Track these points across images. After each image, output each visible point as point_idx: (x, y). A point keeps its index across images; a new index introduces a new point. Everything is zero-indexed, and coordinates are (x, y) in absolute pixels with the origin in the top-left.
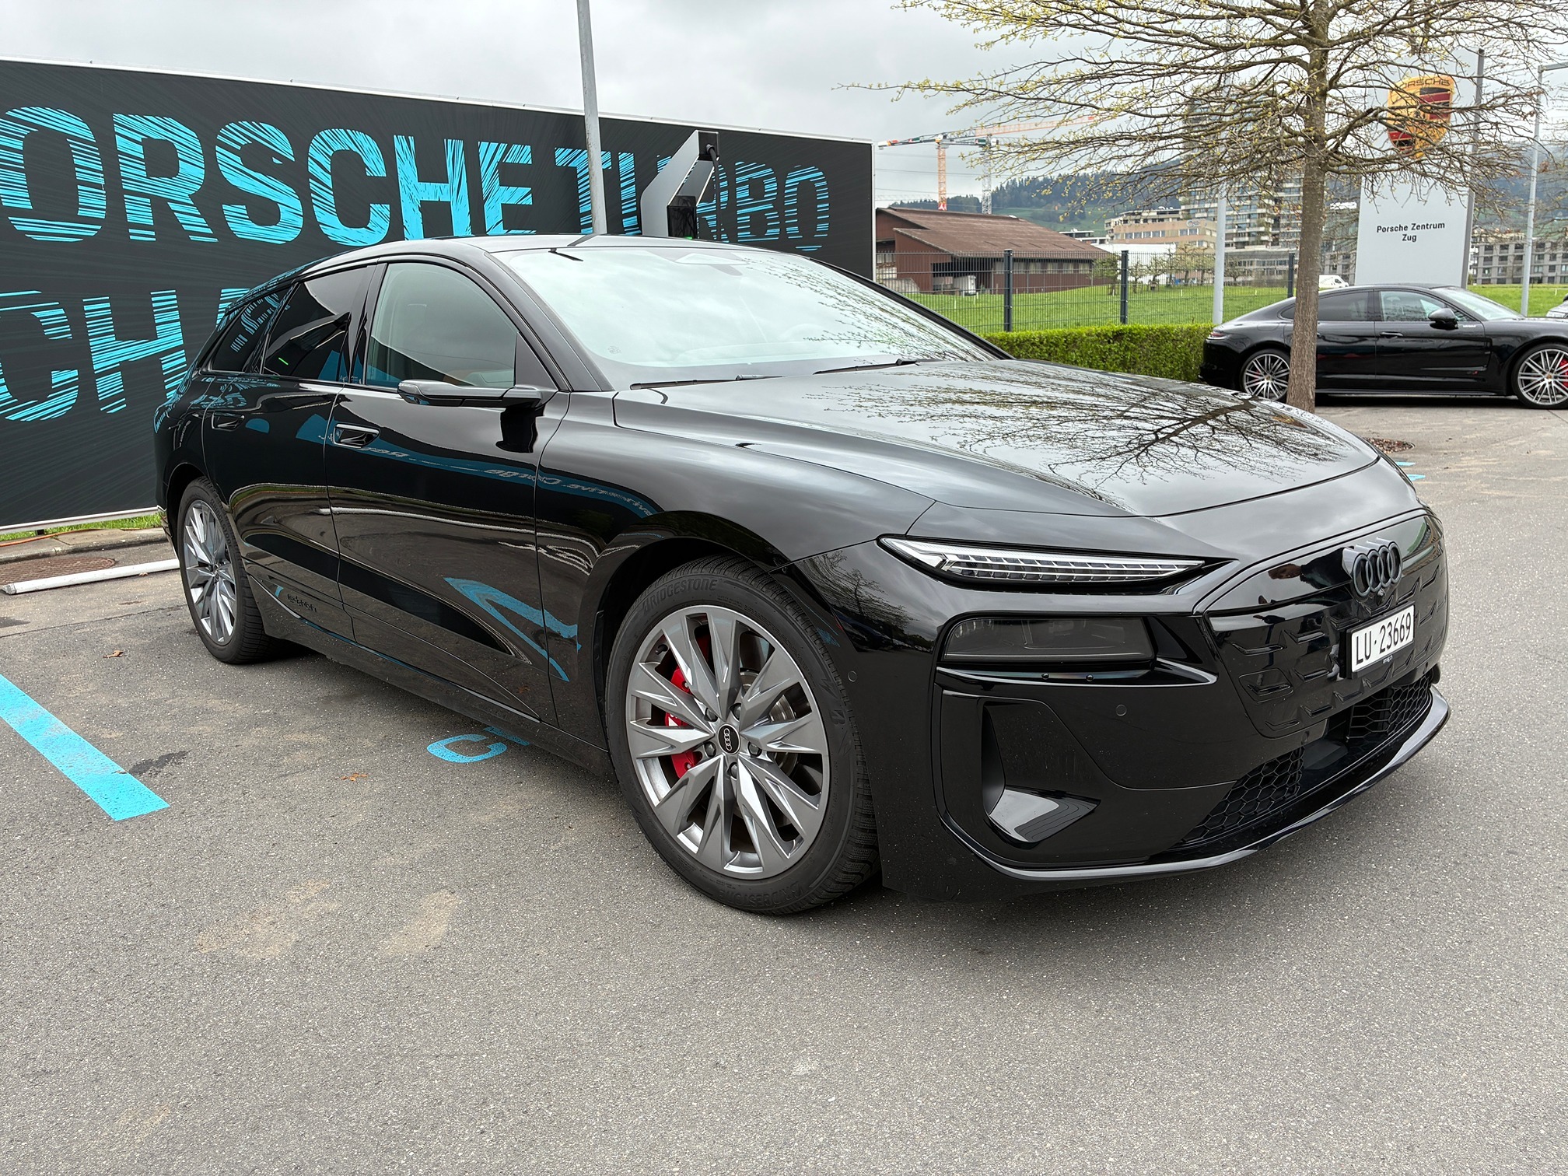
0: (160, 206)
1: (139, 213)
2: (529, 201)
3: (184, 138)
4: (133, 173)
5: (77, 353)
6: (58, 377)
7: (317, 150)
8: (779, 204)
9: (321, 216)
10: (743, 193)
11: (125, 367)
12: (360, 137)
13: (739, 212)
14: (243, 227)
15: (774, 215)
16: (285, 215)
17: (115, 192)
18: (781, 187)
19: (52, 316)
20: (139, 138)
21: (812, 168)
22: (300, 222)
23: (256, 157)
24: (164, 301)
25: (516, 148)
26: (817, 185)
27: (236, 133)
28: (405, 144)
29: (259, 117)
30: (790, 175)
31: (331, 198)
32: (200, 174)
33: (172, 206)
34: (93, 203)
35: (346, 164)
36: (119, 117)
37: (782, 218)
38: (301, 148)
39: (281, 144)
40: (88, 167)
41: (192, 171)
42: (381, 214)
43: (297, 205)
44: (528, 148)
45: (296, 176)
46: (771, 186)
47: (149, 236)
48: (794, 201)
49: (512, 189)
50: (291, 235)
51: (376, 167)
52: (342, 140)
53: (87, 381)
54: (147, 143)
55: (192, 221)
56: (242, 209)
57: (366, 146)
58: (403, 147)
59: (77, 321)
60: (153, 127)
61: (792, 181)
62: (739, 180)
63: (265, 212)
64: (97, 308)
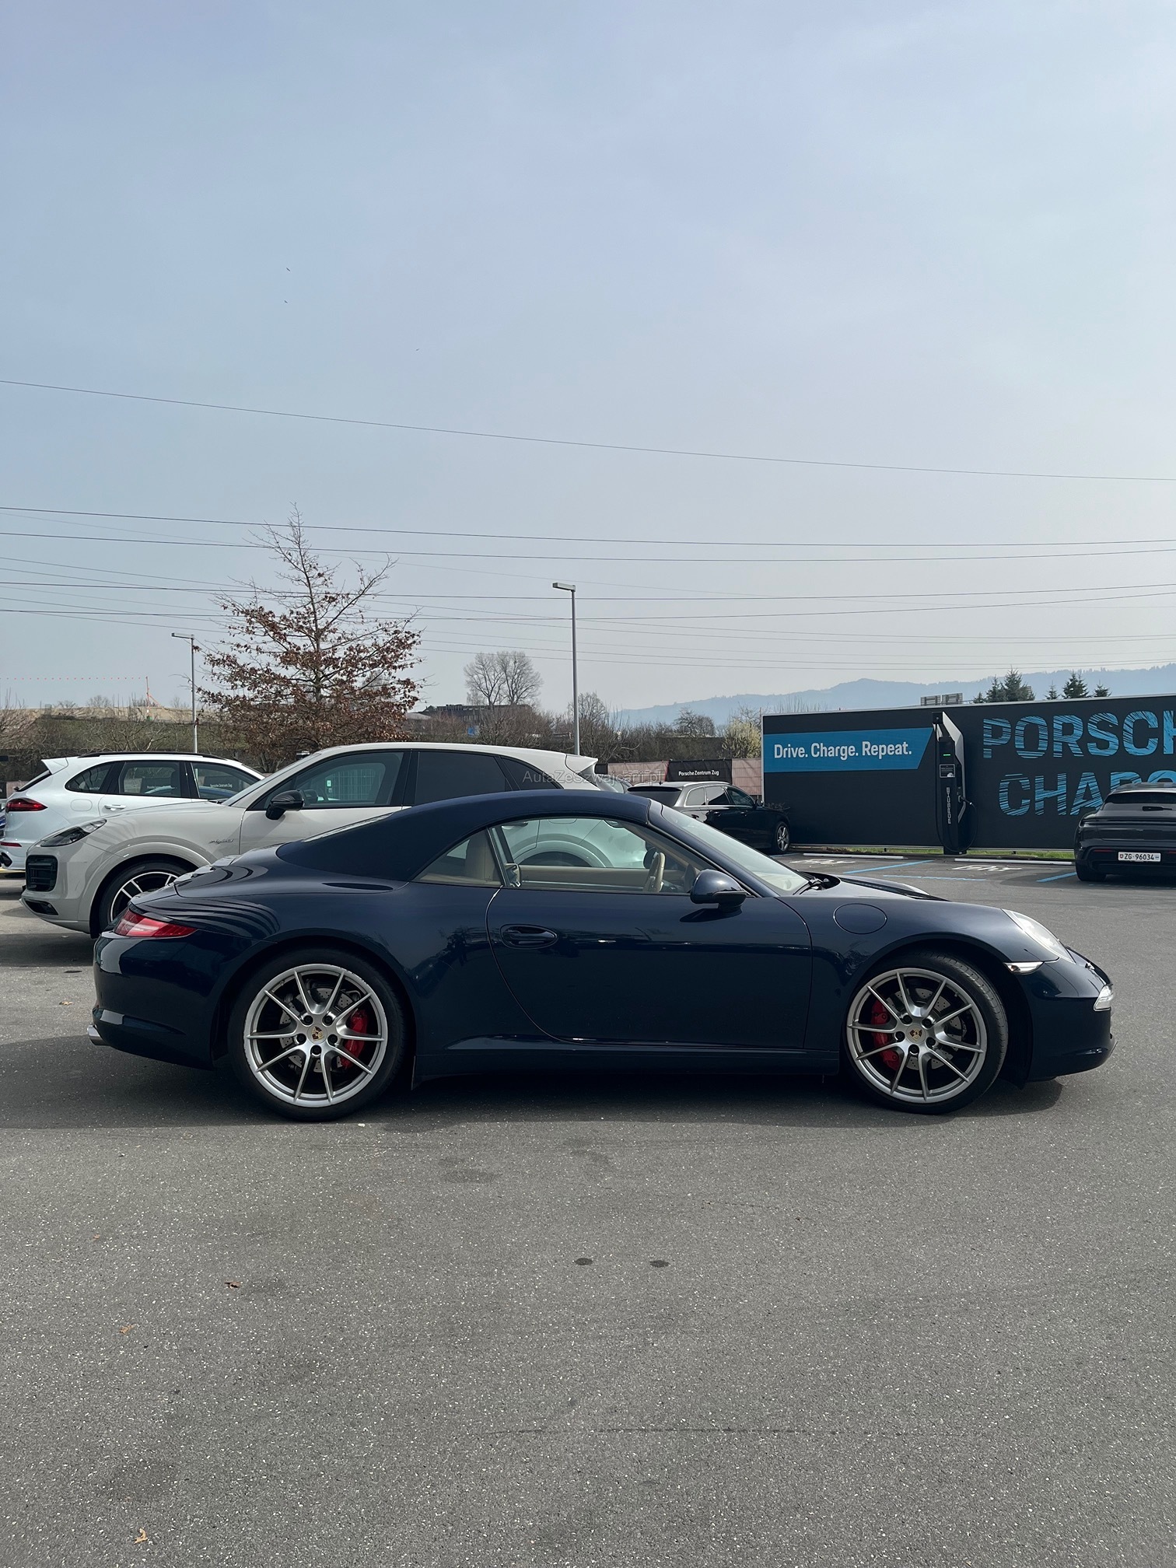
0: (1065, 745)
1: (1058, 748)
3: (1077, 721)
4: (1057, 734)
5: (1030, 794)
6: (1024, 802)
7: (1128, 720)
9: (1126, 744)
11: (1045, 799)
12: (1148, 713)
14: (1094, 750)
16: (1111, 745)
17: (1051, 742)
19: (1025, 782)
20: (1061, 723)
22: (1117, 747)
23: (1103, 726)
24: (1062, 777)
27: (1096, 718)
28: (1169, 714)
29: (1105, 711)
31: (1132, 738)
32: (1081, 733)
33: (1069, 745)
34: (1043, 745)
35: (1140, 725)
36: (1055, 717)
38: (1121, 721)
39: (1114, 720)
40: (1043, 734)
41: (1078, 732)
42: (1154, 743)
43: (1117, 741)
45: (1118, 731)
47: (1060, 755)
50: (1112, 752)
51: (1153, 722)
52: (1140, 715)
53: (1033, 802)
54: (1064, 725)
55: (1076, 750)
56: (1095, 744)
57: (1150, 717)
58: (1168, 716)
59: (1032, 784)
60: (1066, 719)
63: (1103, 744)
64: (1039, 779)
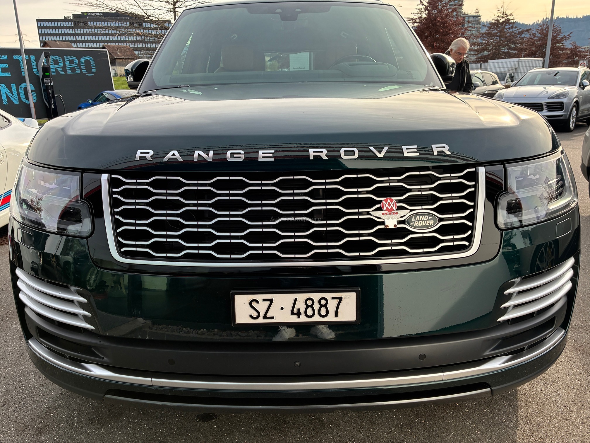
2: (7, 67)
8: (79, 65)
10: (67, 63)
13: (67, 67)
15: (78, 67)
18: (79, 61)
21: (88, 57)
25: (3, 56)
26: (90, 60)
30: (81, 58)
37: (80, 68)
44: (6, 56)
46: (76, 61)
48: (84, 64)
49: (3, 64)
61: (83, 60)
62: (65, 60)
